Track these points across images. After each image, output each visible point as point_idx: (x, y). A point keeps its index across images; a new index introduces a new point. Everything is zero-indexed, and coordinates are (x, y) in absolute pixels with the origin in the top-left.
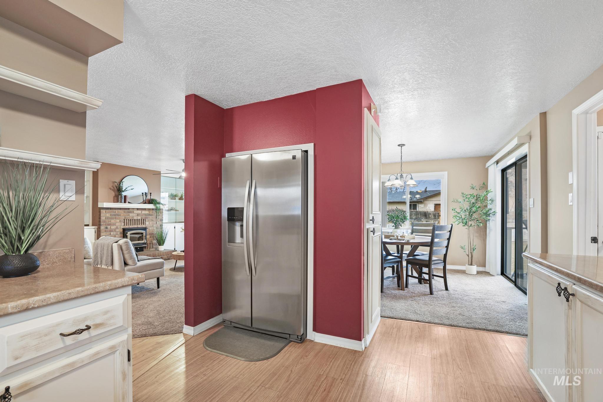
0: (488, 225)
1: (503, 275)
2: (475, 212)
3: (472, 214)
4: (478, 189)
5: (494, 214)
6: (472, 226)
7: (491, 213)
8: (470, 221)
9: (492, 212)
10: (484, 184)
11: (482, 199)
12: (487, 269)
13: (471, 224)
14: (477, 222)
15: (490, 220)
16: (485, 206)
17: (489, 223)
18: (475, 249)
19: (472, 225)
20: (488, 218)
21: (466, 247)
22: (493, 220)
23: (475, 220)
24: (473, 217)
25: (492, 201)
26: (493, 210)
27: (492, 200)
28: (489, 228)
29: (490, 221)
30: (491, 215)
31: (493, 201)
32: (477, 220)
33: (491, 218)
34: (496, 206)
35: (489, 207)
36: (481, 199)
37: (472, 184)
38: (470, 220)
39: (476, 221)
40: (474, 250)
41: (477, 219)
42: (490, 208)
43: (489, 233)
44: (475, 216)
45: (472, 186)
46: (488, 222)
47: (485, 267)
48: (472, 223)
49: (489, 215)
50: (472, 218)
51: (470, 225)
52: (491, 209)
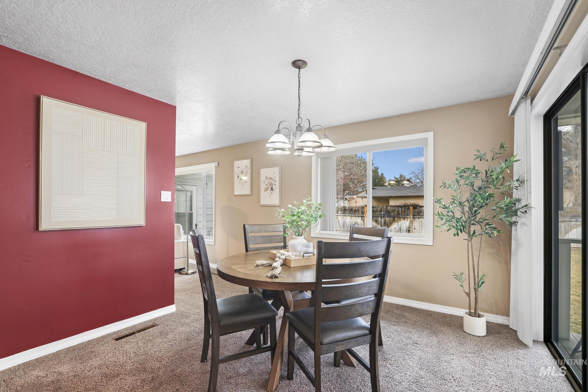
0: (513, 233)
1: (549, 344)
2: (481, 207)
3: (476, 211)
4: (490, 159)
5: (526, 212)
6: (475, 236)
7: (519, 209)
8: (473, 224)
9: (520, 206)
10: (502, 147)
11: (497, 178)
12: (511, 322)
13: (474, 231)
14: (488, 226)
15: (517, 222)
16: (502, 193)
17: (516, 230)
18: (483, 283)
19: (477, 233)
20: (514, 219)
21: (465, 276)
22: (524, 224)
23: (482, 222)
24: (479, 216)
25: (521, 182)
26: (523, 203)
27: (520, 180)
28: (516, 240)
29: (519, 224)
30: (519, 213)
31: (523, 182)
32: (487, 224)
33: (521, 219)
34: (531, 192)
35: (516, 194)
36: (494, 177)
37: (478, 151)
38: (472, 222)
39: (485, 225)
40: (479, 286)
41: (486, 222)
42: (518, 198)
43: (517, 249)
44: (482, 214)
45: (477, 153)
46: (514, 228)
47: (508, 315)
48: (476, 228)
49: (515, 213)
50: (476, 218)
51: (472, 233)
52: (519, 200)
